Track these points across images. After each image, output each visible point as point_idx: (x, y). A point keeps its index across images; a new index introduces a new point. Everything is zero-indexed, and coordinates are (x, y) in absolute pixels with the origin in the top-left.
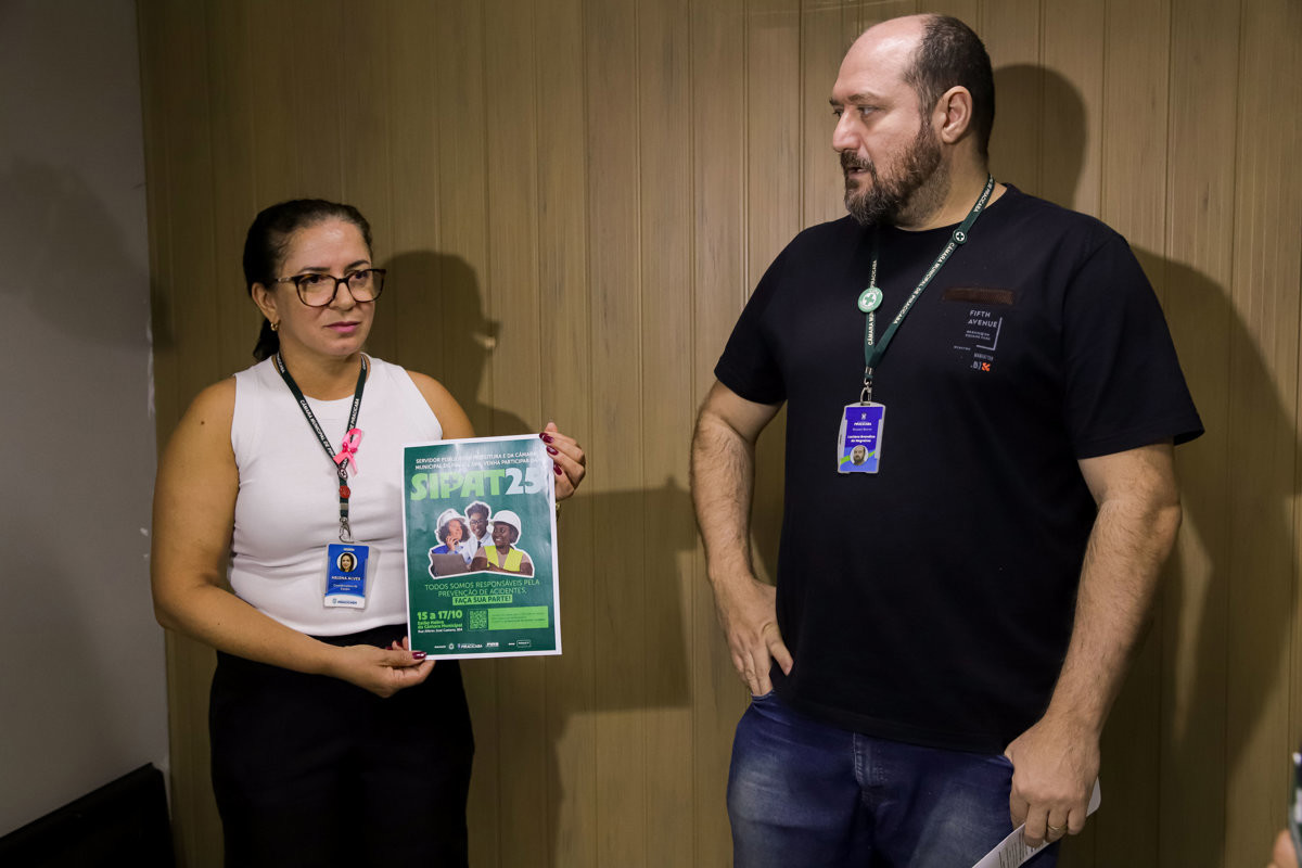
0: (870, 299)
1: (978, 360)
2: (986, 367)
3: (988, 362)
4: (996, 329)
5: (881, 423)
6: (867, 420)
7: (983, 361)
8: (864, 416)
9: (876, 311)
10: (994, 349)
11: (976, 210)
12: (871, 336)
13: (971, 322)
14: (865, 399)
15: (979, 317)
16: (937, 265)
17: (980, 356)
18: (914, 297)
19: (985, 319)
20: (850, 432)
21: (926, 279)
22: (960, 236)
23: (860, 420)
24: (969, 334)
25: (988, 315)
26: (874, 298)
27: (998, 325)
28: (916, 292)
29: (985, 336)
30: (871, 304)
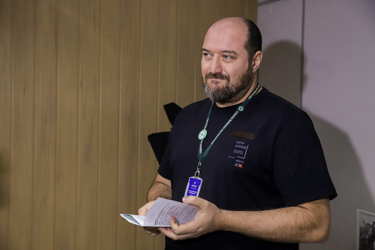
0: (203, 135)
1: (237, 163)
2: (240, 166)
3: (241, 164)
4: (246, 149)
5: (200, 187)
6: (196, 185)
7: (239, 163)
8: (195, 183)
9: (204, 139)
10: (244, 158)
11: (249, 98)
12: (201, 149)
13: (236, 146)
14: (197, 175)
15: (240, 144)
16: (230, 120)
17: (238, 161)
18: (220, 133)
19: (242, 145)
20: (189, 189)
21: (225, 126)
22: (241, 109)
23: (193, 184)
24: (235, 151)
25: (243, 143)
26: (204, 134)
27: (246, 148)
28: (221, 131)
29: (241, 152)
30: (202, 136)
